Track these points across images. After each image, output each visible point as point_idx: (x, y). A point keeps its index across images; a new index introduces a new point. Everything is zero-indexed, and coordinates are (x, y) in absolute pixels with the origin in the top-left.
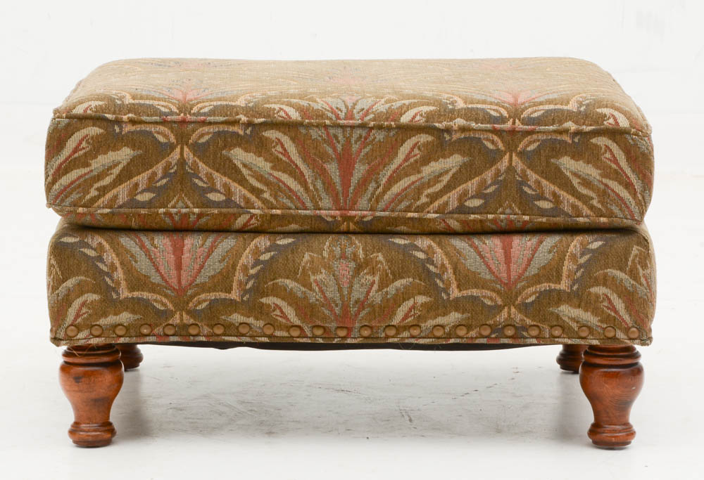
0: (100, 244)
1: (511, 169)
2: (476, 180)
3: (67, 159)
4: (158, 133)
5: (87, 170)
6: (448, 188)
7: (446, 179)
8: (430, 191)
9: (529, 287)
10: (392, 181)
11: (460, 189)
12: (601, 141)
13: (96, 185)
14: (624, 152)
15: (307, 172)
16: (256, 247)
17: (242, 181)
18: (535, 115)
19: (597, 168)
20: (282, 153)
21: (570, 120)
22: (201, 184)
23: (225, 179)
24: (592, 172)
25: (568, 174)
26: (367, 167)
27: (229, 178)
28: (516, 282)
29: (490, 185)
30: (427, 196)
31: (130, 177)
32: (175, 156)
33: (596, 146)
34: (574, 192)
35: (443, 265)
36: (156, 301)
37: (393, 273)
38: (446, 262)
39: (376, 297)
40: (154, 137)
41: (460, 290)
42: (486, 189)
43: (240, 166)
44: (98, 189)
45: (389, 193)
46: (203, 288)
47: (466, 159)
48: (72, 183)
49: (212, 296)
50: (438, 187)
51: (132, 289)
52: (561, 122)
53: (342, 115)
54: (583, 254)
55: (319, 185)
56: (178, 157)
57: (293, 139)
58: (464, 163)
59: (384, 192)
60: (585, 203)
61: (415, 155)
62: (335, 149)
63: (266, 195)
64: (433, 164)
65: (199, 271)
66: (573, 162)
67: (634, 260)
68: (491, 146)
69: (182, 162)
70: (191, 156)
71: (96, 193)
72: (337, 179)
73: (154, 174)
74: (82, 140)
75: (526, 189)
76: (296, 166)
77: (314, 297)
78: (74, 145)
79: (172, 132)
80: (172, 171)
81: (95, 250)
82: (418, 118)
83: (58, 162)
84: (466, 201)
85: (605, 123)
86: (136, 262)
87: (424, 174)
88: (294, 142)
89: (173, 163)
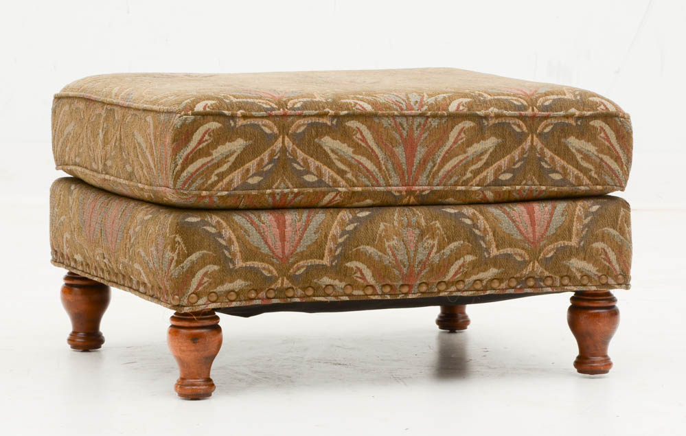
0: (218, 222)
1: (532, 147)
2: (507, 158)
3: (193, 150)
4: (265, 125)
5: (209, 159)
6: (487, 165)
7: (486, 157)
8: (474, 167)
9: (548, 244)
10: (445, 160)
11: (495, 165)
12: (597, 123)
13: (216, 172)
14: (614, 131)
15: (380, 155)
16: (342, 219)
17: (330, 164)
18: (547, 103)
19: (595, 145)
20: (361, 140)
21: (573, 107)
22: (299, 168)
23: (317, 163)
24: (591, 148)
25: (574, 151)
26: (426, 149)
27: (321, 162)
28: (539, 241)
29: (518, 161)
30: (471, 172)
31: (243, 164)
32: (278, 144)
33: (593, 127)
34: (578, 167)
35: (485, 229)
36: (264, 269)
37: (448, 237)
38: (487, 226)
39: (435, 258)
40: (262, 129)
41: (498, 250)
42: (514, 165)
43: (329, 152)
44: (217, 175)
45: (442, 170)
46: (303, 256)
47: (500, 140)
48: (197, 171)
49: (310, 262)
50: (480, 164)
51: (246, 259)
52: (567, 109)
53: (404, 107)
54: (586, 216)
55: (390, 166)
56: (280, 145)
57: (369, 128)
58: (498, 144)
59: (439, 170)
60: (585, 174)
61: (461, 139)
62: (401, 136)
63: (349, 176)
64: (475, 145)
65: (299, 241)
66: (577, 141)
67: (622, 220)
68: (518, 130)
69: (284, 150)
70: (291, 144)
71: (216, 178)
72: (403, 159)
73: (262, 160)
74: (205, 133)
75: (543, 164)
76: (373, 150)
77: (388, 259)
78: (199, 138)
79: (275, 125)
80: (276, 157)
81: (215, 227)
82: (461, 108)
83: (186, 153)
84: (500, 175)
85: (598, 108)
86: (249, 236)
87: (469, 154)
88: (370, 130)
89: (277, 150)
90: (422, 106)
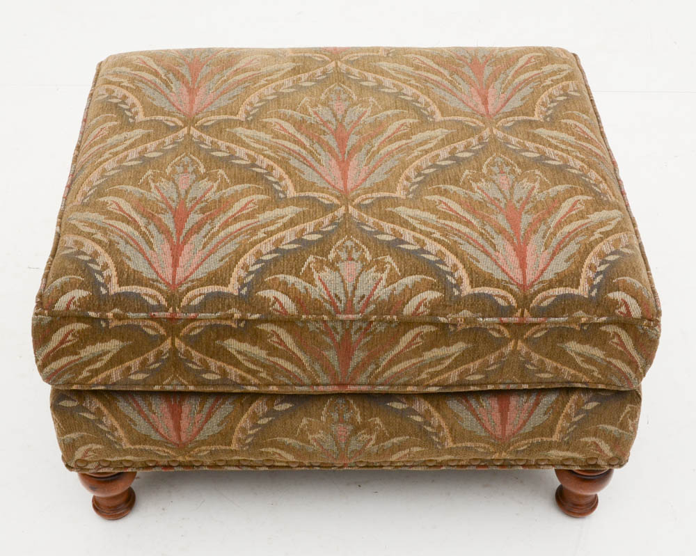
0: (98, 409)
1: (515, 352)
2: (478, 362)
3: (54, 349)
4: (147, 327)
5: (76, 357)
6: (449, 368)
7: (447, 362)
8: (431, 370)
9: (521, 440)
10: (393, 363)
11: (461, 368)
12: (611, 329)
13: (87, 369)
14: (632, 338)
15: (305, 358)
16: (254, 412)
17: (237, 364)
18: (545, 304)
19: (603, 349)
20: (278, 343)
21: (581, 309)
22: (195, 367)
23: (219, 363)
24: (596, 352)
25: (573, 354)
26: (367, 353)
27: (223, 362)
28: (509, 438)
29: (493, 364)
30: (427, 374)
31: (122, 362)
32: (167, 345)
33: (605, 332)
34: (576, 367)
35: (440, 426)
36: (158, 450)
37: (389, 433)
38: (443, 424)
39: (373, 448)
40: (143, 331)
41: (455, 443)
42: (488, 367)
43: (235, 353)
44: (90, 371)
45: (389, 372)
46: (204, 443)
47: (470, 346)
48: (62, 367)
49: (212, 448)
50: (439, 368)
51: (133, 443)
52: (571, 312)
53: (341, 306)
54: (577, 414)
55: (317, 367)
56: (170, 346)
57: (289, 332)
58: (467, 349)
59: (384, 372)
60: (586, 374)
61: (417, 343)
62: (333, 339)
63: (263, 375)
64: (435, 350)
65: (198, 432)
66: (578, 345)
67: (626, 415)
68: (496, 335)
69: (174, 351)
70: (183, 346)
71: (88, 374)
72: (335, 362)
73: (146, 360)
74: (68, 333)
75: (528, 366)
76: (293, 353)
77: (312, 449)
78: (60, 338)
79: (161, 325)
80: (164, 357)
81: (94, 414)
82: (422, 309)
83: (46, 351)
84: (466, 376)
85: (617, 311)
86: (136, 425)
87: (425, 358)
88: (291, 334)
89: (165, 351)
90: (367, 305)
